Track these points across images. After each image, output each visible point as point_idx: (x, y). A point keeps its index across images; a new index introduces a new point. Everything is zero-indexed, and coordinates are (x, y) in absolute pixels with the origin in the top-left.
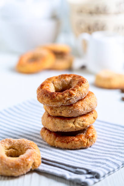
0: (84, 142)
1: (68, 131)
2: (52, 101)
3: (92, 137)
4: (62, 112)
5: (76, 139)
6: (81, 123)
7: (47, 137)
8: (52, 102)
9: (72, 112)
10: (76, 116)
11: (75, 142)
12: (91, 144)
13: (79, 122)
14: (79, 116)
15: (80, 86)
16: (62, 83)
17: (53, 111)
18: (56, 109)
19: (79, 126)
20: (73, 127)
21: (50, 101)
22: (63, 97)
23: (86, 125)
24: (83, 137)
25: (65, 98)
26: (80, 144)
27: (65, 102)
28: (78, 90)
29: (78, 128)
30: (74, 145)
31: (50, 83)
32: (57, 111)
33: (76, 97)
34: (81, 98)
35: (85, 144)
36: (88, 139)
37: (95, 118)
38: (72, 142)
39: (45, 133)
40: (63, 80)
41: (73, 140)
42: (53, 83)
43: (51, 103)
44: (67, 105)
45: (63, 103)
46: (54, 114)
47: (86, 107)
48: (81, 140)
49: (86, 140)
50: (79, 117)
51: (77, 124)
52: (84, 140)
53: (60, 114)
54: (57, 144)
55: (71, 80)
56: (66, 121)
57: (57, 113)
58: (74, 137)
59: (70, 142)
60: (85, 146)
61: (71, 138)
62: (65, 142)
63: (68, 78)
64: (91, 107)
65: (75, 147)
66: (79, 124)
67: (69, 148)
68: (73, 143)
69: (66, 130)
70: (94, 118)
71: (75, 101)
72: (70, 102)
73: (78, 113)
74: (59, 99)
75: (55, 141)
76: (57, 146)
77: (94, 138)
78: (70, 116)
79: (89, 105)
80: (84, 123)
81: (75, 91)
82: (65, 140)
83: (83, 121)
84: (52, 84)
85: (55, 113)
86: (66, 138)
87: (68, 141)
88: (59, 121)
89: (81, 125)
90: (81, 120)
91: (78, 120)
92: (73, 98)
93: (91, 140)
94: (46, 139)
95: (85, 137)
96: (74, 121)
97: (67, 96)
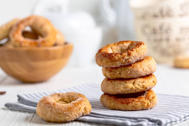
0: (145, 102)
1: (128, 93)
2: (111, 60)
3: (152, 98)
4: (122, 73)
5: (137, 100)
6: (141, 84)
7: (107, 101)
8: (111, 62)
9: (131, 72)
10: (136, 77)
11: (136, 102)
12: (152, 105)
13: (139, 83)
14: (139, 77)
15: (138, 47)
16: (120, 48)
17: (112, 73)
18: (116, 71)
19: (139, 87)
20: (133, 88)
21: (109, 61)
22: (122, 56)
23: (146, 86)
24: (143, 98)
25: (124, 57)
26: (140, 105)
27: (124, 61)
28: (136, 51)
29: (138, 89)
30: (135, 105)
31: (108, 48)
32: (116, 73)
33: (135, 57)
34: (140, 58)
35: (146, 105)
36: (149, 100)
37: (155, 82)
38: (132, 103)
39: (105, 97)
40: (121, 46)
41: (133, 101)
42: (112, 49)
43: (109, 63)
44: (126, 65)
45: (122, 63)
46: (113, 76)
47: (145, 68)
48: (142, 101)
49: (147, 101)
50: (138, 79)
51: (137, 85)
52: (145, 101)
53: (119, 76)
54: (117, 106)
55: (129, 45)
56: (126, 82)
57: (116, 75)
58: (134, 99)
59: (131, 103)
60: (145, 107)
61: (131, 99)
62: (125, 103)
63: (126, 43)
64: (150, 69)
65: (135, 108)
66: (139, 85)
67: (130, 109)
68: (134, 104)
69: (126, 91)
70: (153, 82)
71: (133, 61)
72: (129, 62)
73: (137, 74)
74: (118, 58)
75: (115, 104)
76: (117, 109)
77: (154, 100)
78: (129, 77)
79: (148, 66)
80: (144, 84)
81: (134, 51)
82: (125, 101)
83: (142, 83)
84: (110, 49)
85: (114, 74)
86: (127, 99)
87: (128, 102)
88: (118, 82)
89: (141, 86)
90: (140, 81)
91: (137, 81)
92: (132, 58)
93: (152, 101)
94: (106, 103)
95: (145, 98)
96: (133, 82)
97: (125, 55)
